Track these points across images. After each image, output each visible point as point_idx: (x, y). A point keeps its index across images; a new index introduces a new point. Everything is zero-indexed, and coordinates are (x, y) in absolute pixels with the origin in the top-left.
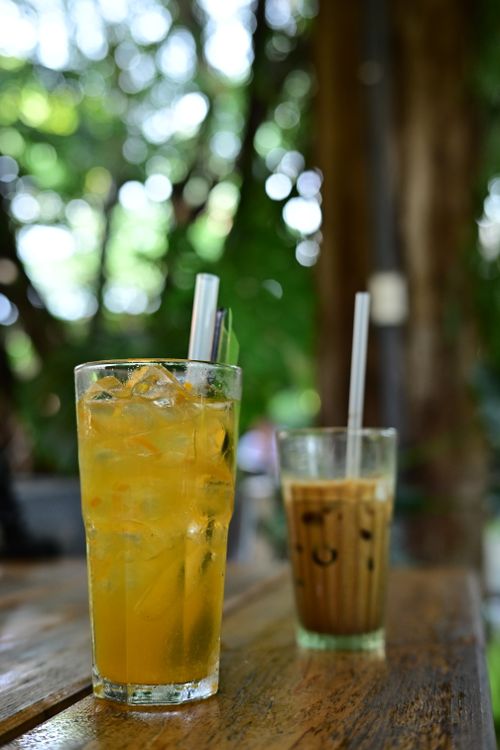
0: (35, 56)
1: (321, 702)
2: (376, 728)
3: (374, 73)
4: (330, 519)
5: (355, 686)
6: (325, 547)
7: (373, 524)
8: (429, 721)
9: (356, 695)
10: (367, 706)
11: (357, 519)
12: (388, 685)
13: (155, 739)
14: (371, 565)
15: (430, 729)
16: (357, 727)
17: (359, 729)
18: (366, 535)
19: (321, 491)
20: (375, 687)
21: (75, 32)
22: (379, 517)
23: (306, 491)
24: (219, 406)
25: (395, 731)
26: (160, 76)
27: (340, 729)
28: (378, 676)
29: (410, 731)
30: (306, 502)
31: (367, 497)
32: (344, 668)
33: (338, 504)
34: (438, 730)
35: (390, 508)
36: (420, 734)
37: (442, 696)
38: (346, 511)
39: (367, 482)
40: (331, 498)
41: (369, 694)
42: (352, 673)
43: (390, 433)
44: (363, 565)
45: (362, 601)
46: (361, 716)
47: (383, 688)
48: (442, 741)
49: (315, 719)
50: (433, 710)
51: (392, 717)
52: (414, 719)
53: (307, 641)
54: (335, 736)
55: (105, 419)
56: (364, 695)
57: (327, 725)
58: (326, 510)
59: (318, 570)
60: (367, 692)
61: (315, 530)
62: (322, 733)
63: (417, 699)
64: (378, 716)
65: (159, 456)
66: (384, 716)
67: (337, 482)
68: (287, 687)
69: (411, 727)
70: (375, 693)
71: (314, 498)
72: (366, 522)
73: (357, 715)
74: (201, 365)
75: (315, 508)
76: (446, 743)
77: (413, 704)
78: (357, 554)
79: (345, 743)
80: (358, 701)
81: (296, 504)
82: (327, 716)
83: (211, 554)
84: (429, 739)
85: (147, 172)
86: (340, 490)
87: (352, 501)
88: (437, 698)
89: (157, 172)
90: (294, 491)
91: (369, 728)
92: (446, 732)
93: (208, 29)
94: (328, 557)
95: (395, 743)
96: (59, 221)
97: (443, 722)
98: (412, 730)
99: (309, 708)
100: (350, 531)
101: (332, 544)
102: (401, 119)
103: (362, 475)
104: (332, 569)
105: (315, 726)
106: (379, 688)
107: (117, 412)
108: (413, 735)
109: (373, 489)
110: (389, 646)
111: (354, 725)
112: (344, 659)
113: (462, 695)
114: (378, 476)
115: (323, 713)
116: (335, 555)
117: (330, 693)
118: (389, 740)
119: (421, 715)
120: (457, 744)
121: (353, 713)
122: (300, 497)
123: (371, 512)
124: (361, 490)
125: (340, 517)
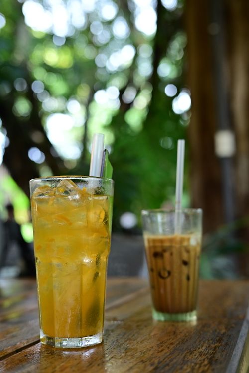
0: (52, 31)
1: (152, 347)
2: (175, 360)
3: (215, 29)
4: (167, 255)
5: (173, 339)
6: (164, 269)
7: (189, 257)
8: (204, 357)
9: (172, 344)
10: (175, 350)
11: (180, 254)
12: (190, 339)
13: (61, 365)
14: (188, 278)
15: (202, 361)
16: (166, 360)
17: (166, 361)
18: (185, 263)
19: (162, 241)
20: (183, 340)
21: (71, 17)
22: (192, 253)
23: (154, 241)
24: (101, 198)
25: (184, 362)
26: (112, 38)
27: (156, 361)
28: (187, 334)
29: (191, 362)
30: (155, 247)
31: (185, 244)
32: (172, 330)
33: (171, 247)
34: (206, 362)
35: (199, 249)
36: (196, 364)
37: (216, 345)
38: (175, 251)
39: (185, 236)
40: (167, 244)
41: (179, 343)
42: (175, 333)
43: (199, 211)
44: (184, 278)
45: (184, 297)
46: (169, 355)
47: (187, 340)
48: (206, 368)
49: (146, 356)
50: (208, 352)
51: (185, 355)
52: (196, 356)
53: (157, 317)
54: (152, 364)
55: (44, 207)
56: (176, 344)
57: (150, 359)
58: (164, 251)
59: (161, 280)
60: (178, 342)
61: (159, 261)
62: (146, 363)
63: (202, 346)
64: (179, 355)
65: (71, 224)
66: (182, 355)
67: (170, 236)
68: (139, 340)
69: (193, 360)
70: (183, 343)
71: (159, 244)
72: (185, 256)
73: (168, 354)
74: (95, 179)
75: (159, 250)
76: (208, 368)
77: (199, 348)
78: (181, 272)
79: (156, 368)
80: (172, 347)
81: (150, 247)
82: (152, 354)
83: (98, 273)
84: (200, 367)
85: (107, 85)
86: (171, 240)
87: (178, 246)
88: (213, 346)
89: (111, 85)
90: (149, 241)
91: (171, 361)
92: (210, 363)
93: (137, 12)
94: (166, 274)
95: (181, 368)
96: (64, 112)
97: (211, 358)
98: (193, 362)
99: (145, 350)
100: (177, 261)
101: (168, 268)
102: (230, 51)
103: (183, 233)
104: (168, 280)
105: (144, 359)
106: (185, 340)
107: (51, 202)
108: (193, 364)
109: (189, 239)
110: (199, 319)
111: (164, 359)
112: (173, 325)
113: (226, 344)
114: (192, 233)
115: (151, 353)
116: (169, 273)
117: (159, 343)
118: (179, 367)
119: (201, 354)
120: (213, 370)
121: (166, 353)
122: (152, 244)
123: (188, 251)
124: (182, 240)
125: (172, 254)
